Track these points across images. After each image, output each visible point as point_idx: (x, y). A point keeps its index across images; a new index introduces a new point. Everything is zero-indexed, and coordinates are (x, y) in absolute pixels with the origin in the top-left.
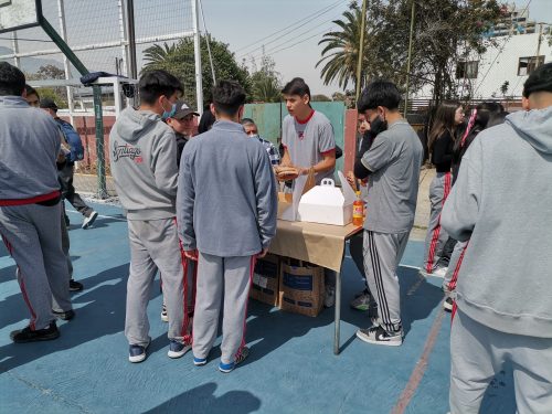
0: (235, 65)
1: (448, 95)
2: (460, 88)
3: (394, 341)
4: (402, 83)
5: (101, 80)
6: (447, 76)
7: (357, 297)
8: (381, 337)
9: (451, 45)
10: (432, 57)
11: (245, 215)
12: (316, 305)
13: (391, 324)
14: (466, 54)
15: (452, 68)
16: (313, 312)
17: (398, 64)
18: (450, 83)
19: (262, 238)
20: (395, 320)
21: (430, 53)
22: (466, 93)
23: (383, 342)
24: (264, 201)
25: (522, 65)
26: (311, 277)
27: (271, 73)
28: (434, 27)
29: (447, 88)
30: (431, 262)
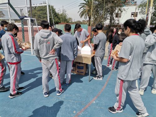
0: (56, 12)
1: (113, 23)
2: (116, 21)
3: (101, 79)
4: (102, 19)
5: (25, 18)
6: (113, 18)
7: (93, 71)
8: (98, 78)
9: (114, 9)
10: (109, 12)
11: (71, 52)
12: (84, 73)
13: (100, 75)
14: (118, 12)
15: (114, 16)
16: (83, 74)
17: (101, 14)
18: (114, 19)
19: (74, 57)
20: (101, 74)
21: (109, 11)
22: (118, 22)
23: (99, 79)
24: (75, 49)
25: (132, 14)
26: (83, 66)
27: (65, 14)
28: (110, 5)
29: (113, 21)
30: (108, 64)
